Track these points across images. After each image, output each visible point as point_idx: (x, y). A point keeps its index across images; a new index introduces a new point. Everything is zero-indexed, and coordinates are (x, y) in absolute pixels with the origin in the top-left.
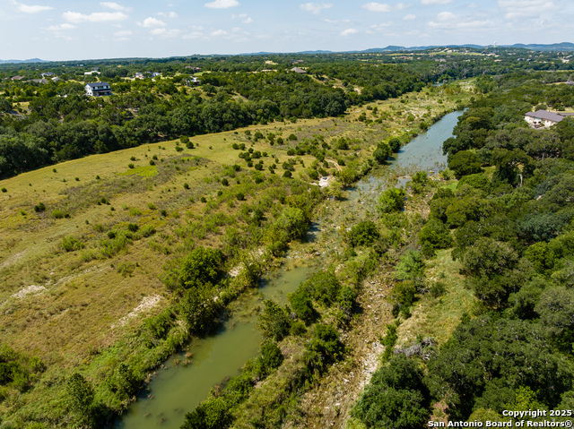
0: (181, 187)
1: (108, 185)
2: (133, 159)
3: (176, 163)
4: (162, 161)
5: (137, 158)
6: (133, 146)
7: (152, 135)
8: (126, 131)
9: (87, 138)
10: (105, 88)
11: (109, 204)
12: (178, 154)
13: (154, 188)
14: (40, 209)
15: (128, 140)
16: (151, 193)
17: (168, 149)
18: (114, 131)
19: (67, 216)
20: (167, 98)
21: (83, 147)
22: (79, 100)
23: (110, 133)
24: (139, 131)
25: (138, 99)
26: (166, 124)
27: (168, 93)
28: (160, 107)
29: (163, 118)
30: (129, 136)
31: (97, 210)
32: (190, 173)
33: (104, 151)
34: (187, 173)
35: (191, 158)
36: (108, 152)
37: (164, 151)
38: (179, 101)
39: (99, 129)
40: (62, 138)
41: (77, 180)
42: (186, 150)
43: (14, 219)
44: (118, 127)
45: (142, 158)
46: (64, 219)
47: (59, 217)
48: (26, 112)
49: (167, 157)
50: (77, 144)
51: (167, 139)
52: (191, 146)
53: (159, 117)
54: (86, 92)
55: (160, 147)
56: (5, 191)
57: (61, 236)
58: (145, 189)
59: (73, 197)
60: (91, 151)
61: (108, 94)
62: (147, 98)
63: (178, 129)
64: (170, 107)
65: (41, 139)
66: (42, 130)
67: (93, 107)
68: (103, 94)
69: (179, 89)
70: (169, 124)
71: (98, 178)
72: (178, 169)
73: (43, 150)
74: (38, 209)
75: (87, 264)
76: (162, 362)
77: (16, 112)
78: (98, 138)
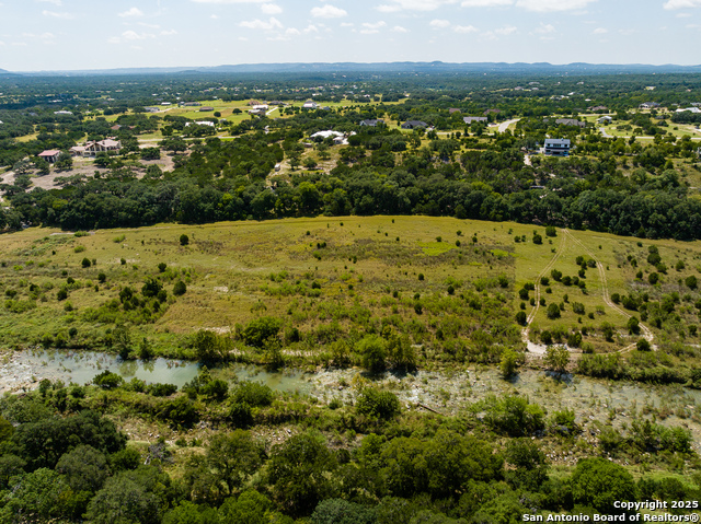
10: (563, 146)
11: (354, 262)
19: (320, 259)
31: (341, 262)
32: (462, 267)
43: (302, 246)
46: (316, 259)
47: (316, 256)
56: (342, 225)
57: (292, 269)
59: (352, 247)
72: (460, 258)
73: (408, 200)
74: (318, 245)
75: (259, 292)
76: (171, 357)
77: (447, 159)
78: (462, 203)
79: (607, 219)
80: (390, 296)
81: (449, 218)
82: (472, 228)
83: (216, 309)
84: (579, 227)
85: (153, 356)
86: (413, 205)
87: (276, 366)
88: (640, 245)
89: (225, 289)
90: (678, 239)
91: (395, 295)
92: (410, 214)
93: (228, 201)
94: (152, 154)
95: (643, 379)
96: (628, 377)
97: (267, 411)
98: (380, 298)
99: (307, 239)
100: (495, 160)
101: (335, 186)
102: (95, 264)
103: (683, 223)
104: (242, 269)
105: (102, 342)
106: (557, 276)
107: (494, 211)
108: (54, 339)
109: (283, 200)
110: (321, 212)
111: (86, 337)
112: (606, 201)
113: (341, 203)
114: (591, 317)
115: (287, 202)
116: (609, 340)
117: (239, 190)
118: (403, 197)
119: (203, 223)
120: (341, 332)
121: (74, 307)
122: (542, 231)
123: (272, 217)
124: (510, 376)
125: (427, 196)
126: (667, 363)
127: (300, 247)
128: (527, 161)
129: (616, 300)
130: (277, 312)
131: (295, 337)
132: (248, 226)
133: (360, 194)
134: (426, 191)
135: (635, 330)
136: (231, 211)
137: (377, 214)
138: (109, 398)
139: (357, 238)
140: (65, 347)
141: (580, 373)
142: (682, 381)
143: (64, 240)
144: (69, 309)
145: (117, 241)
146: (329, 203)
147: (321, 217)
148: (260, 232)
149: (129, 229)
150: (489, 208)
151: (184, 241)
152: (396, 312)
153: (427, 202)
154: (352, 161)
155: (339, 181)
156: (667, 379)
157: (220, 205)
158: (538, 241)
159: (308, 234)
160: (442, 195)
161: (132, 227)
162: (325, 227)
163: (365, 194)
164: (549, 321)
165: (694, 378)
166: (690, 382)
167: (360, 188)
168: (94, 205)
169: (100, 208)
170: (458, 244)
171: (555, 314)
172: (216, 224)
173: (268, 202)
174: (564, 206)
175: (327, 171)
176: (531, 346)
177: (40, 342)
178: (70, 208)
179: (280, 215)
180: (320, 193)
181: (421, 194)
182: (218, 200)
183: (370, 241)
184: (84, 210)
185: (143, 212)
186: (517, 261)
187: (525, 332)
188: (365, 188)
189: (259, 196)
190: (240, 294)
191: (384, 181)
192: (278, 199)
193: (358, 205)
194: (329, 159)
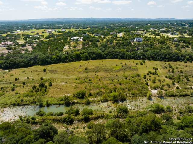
1: (105, 68)
6: (128, 59)
9: (117, 54)
10: (140, 39)
11: (97, 73)
13: (111, 73)
16: (108, 74)
19: (87, 73)
23: (124, 54)
31: (93, 73)
32: (126, 72)
33: (119, 59)
41: (102, 65)
43: (80, 69)
47: (86, 72)
56: (89, 63)
57: (80, 76)
58: (109, 72)
59: (94, 69)
66: (109, 50)
69: (166, 42)
71: (106, 66)
72: (124, 70)
73: (105, 55)
74: (85, 69)
75: (74, 83)
76: (56, 104)
77: (112, 44)
78: (120, 55)
79: (156, 57)
80: (111, 81)
81: (116, 59)
82: (124, 62)
83: (64, 89)
84: (150, 60)
85: (50, 105)
86: (106, 56)
87: (88, 103)
88: (166, 63)
89: (64, 83)
90: (173, 61)
91: (112, 81)
92: (106, 59)
93: (55, 58)
94: (24, 46)
95: (181, 96)
96: (177, 96)
97: (93, 116)
98: (109, 82)
99: (81, 67)
100: (125, 44)
101: (84, 52)
102: (19, 79)
103: (174, 57)
104: (66, 77)
105: (32, 102)
106: (150, 72)
107: (128, 57)
108: (16, 103)
109: (70, 57)
111: (27, 101)
112: (156, 53)
113: (87, 57)
114: (163, 82)
115: (72, 57)
116: (169, 87)
117: (57, 55)
118: (103, 55)
119: (48, 65)
120: (103, 92)
121: (18, 93)
122: (141, 61)
123: (68, 62)
124: (150, 99)
125: (109, 54)
126: (184, 91)
127: (80, 70)
128: (132, 44)
129: (166, 77)
130: (82, 88)
131: (90, 95)
132: (61, 65)
133: (92, 54)
134: (109, 53)
135: (174, 84)
136: (56, 61)
137: (97, 59)
138: (44, 118)
139: (95, 66)
140: (20, 105)
141: (166, 96)
142: (189, 95)
143: (5, 73)
144: (17, 93)
145: (23, 72)
146: (83, 57)
147: (82, 61)
148: (66, 66)
149: (25, 68)
150: (127, 56)
151: (45, 70)
152: (115, 85)
153: (110, 55)
154: (86, 45)
156: (186, 95)
157: (52, 59)
158: (141, 64)
159: (81, 66)
160: (114, 53)
161: (26, 67)
162: (84, 64)
163: (93, 54)
164: (153, 84)
165: (191, 94)
166: (191, 95)
167: (92, 53)
168: (13, 62)
169: (15, 62)
170: (122, 66)
171: (154, 82)
172: (52, 65)
173: (66, 58)
174: (145, 55)
175: (80, 48)
176: (152, 91)
177: (11, 104)
178: (5, 63)
179: (70, 61)
180: (80, 54)
181: (108, 54)
182: (51, 58)
183: (98, 67)
184: (10, 63)
185: (29, 63)
186: (139, 69)
187: (149, 87)
189: (63, 56)
190: (69, 84)
191: (97, 50)
192: (69, 57)
193: (92, 57)
194: (79, 45)
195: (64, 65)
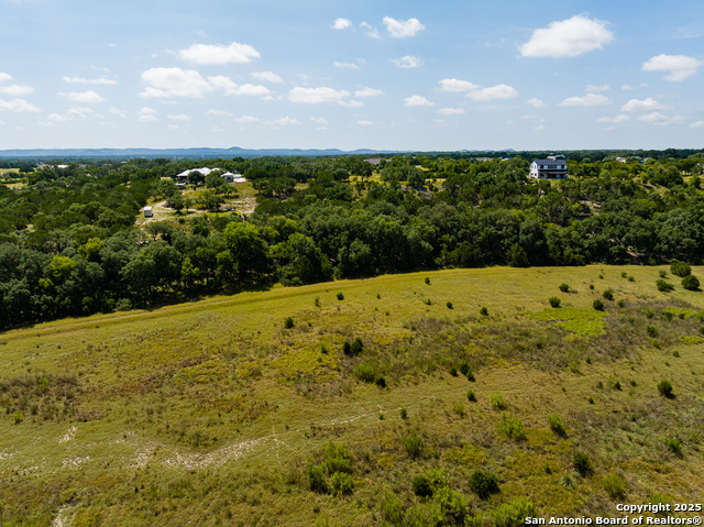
0: (650, 382)
1: (493, 332)
2: (565, 289)
3: (650, 316)
4: (621, 305)
5: (572, 287)
6: (574, 263)
7: (614, 249)
8: (569, 236)
9: (501, 237)
10: (559, 167)
11: (472, 379)
12: (661, 296)
13: (584, 368)
14: (353, 350)
15: (568, 251)
16: (572, 379)
17: (641, 283)
18: (547, 233)
19: (382, 383)
20: (661, 191)
21: (488, 252)
22: (514, 180)
23: (539, 234)
24: (592, 238)
25: (608, 187)
26: (649, 233)
27: (663, 183)
28: (642, 203)
29: (645, 222)
30: (573, 244)
31: (442, 386)
32: (681, 349)
33: (520, 264)
34: (675, 348)
35: (689, 313)
36: (526, 266)
37: (630, 285)
38: (682, 198)
39: (524, 226)
40: (463, 231)
41: (450, 306)
42: (680, 293)
43: (304, 355)
44: (558, 227)
45: (582, 289)
46: (373, 386)
47: (370, 379)
48: (436, 190)
49: (633, 299)
50: (481, 245)
51: (643, 261)
52: (693, 285)
53: (638, 219)
54: (528, 171)
55: (624, 275)
56: (340, 297)
57: (338, 431)
58: (563, 364)
59: (418, 341)
60: (500, 260)
61: (562, 176)
62: (623, 188)
63: (671, 246)
64: (661, 205)
65: (431, 229)
66: (439, 215)
67: (529, 192)
68: (554, 177)
69: (687, 180)
70: (654, 236)
71: (484, 312)
73: (426, 245)
74: (346, 348)
77: (425, 190)
78: (517, 240)
93: (66, 273)
99: (298, 337)
101: (284, 233)
104: (181, 462)
109: (195, 262)
110: (275, 280)
115: (205, 263)
117: (89, 246)
118: (416, 242)
123: (173, 300)
125: (449, 237)
132: (122, 326)
133: (344, 238)
134: (445, 229)
136: (75, 294)
137: (382, 272)
146: (285, 262)
150: (559, 244)
155: (289, 221)
157: (45, 282)
159: (290, 324)
160: (478, 232)
162: (312, 307)
163: (352, 237)
167: (340, 230)
170: (598, 307)
172: (39, 328)
173: (163, 268)
175: (248, 212)
179: (194, 293)
180: (264, 243)
181: (438, 234)
182: (39, 273)
183: (435, 323)
188: (348, 228)
189: (137, 257)
192: (187, 261)
193: (346, 260)
194: (237, 197)
195: (143, 325)
